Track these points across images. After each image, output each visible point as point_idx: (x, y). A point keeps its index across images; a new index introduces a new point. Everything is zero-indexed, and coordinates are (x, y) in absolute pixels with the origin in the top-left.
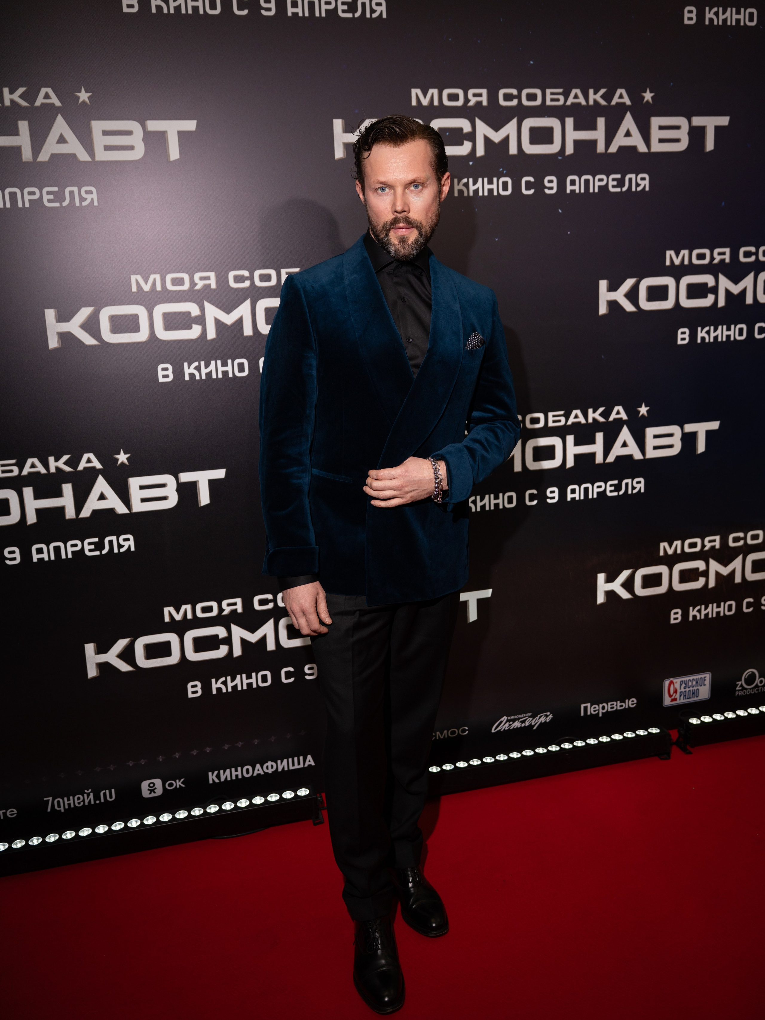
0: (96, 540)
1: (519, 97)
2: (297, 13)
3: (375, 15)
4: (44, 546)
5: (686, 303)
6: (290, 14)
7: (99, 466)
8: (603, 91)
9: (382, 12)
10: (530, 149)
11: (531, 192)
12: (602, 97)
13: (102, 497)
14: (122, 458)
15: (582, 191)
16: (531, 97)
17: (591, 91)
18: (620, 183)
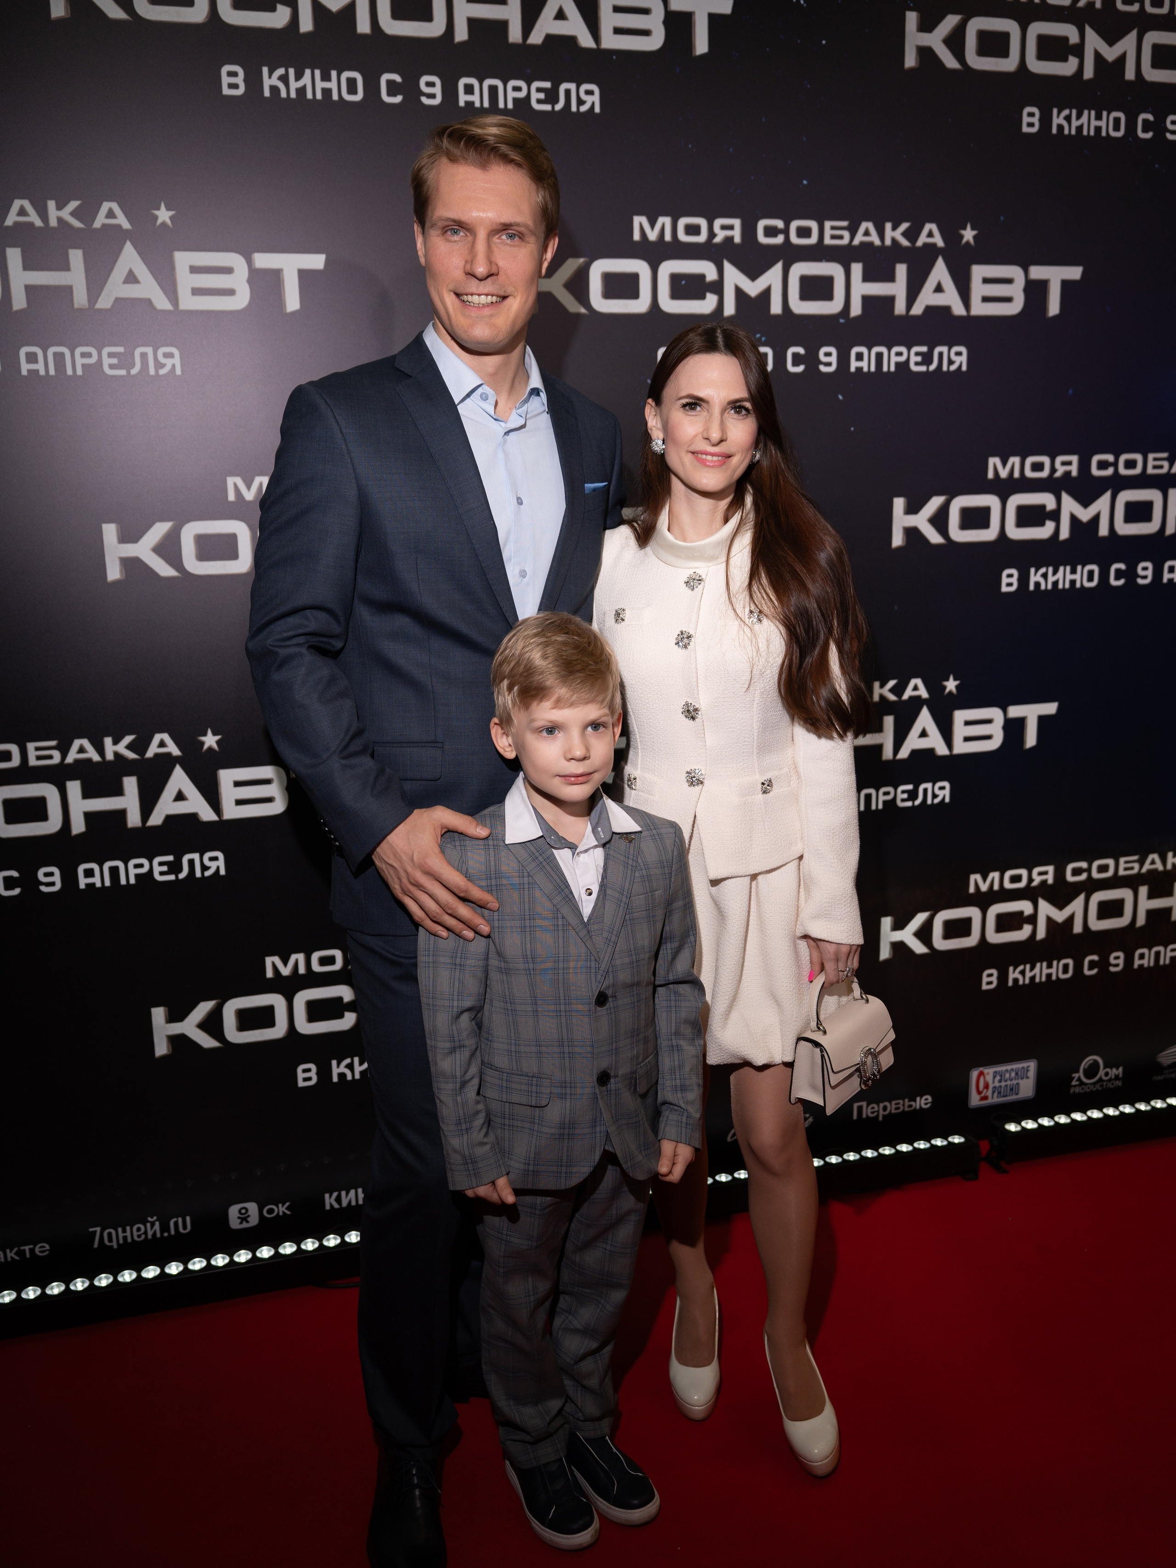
0: (170, 858)
1: (786, 231)
2: (473, 103)
3: (583, 109)
4: (95, 866)
5: (1015, 533)
6: (462, 104)
7: (175, 751)
8: (905, 226)
9: (593, 104)
10: (801, 307)
11: (800, 369)
12: (905, 234)
13: (180, 797)
14: (210, 740)
15: (873, 369)
16: (804, 232)
17: (888, 226)
18: (927, 359)
